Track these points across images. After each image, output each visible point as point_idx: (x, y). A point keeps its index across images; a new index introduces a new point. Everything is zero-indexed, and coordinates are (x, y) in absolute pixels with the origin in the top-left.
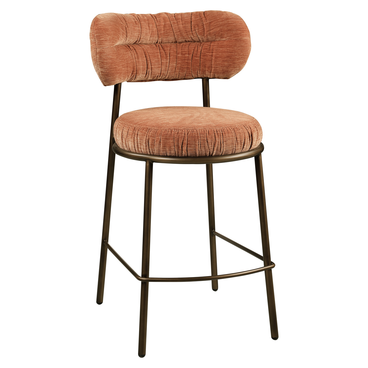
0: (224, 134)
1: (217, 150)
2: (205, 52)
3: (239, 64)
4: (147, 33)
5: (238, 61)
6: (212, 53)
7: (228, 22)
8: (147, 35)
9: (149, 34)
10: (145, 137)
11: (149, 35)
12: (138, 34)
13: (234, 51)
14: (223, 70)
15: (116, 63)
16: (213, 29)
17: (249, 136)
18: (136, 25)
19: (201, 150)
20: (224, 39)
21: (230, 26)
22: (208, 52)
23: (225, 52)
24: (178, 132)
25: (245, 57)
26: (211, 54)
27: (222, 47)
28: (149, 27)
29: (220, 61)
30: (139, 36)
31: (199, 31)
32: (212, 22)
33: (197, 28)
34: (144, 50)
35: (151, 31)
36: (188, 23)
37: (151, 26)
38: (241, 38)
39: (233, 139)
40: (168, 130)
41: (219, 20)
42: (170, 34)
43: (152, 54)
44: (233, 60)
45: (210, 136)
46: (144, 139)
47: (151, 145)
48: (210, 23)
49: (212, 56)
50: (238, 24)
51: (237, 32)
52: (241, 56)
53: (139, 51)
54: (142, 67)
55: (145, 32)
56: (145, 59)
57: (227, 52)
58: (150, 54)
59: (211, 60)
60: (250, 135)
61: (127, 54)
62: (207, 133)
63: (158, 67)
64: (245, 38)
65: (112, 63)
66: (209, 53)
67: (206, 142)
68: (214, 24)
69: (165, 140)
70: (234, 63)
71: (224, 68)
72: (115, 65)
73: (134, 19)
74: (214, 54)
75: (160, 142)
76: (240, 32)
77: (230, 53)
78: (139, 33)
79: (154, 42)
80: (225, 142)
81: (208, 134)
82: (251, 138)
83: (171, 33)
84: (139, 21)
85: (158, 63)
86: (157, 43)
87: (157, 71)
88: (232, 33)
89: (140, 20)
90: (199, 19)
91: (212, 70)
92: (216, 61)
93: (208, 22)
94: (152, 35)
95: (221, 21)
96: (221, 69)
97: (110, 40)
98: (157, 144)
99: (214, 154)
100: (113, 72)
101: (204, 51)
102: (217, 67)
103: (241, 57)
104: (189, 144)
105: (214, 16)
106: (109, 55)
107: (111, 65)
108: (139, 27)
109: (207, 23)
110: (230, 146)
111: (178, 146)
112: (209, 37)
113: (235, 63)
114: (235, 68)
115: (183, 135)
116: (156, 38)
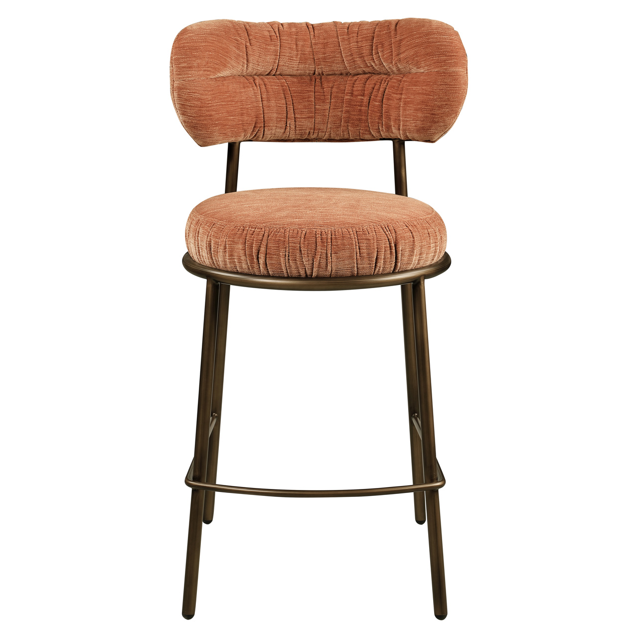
0: (334, 240)
1: (319, 267)
2: (391, 93)
3: (442, 117)
4: (292, 57)
5: (440, 112)
6: (401, 94)
7: (429, 39)
8: (293, 60)
9: (296, 58)
10: (206, 237)
11: (296, 60)
12: (274, 57)
13: (433, 92)
14: (416, 126)
15: (210, 107)
16: (404, 52)
17: (390, 247)
18: (271, 41)
19: (290, 266)
20: (422, 71)
21: (430, 46)
22: (394, 93)
23: (419, 94)
24: (254, 231)
25: (453, 103)
26: (398, 96)
27: (415, 84)
28: (297, 46)
29: (411, 110)
30: (275, 62)
31: (384, 55)
32: (404, 39)
33: (381, 50)
34: (282, 86)
35: (300, 52)
36: (366, 40)
37: (300, 43)
38: (447, 69)
39: (352, 249)
40: (239, 228)
41: (415, 35)
42: (336, 60)
43: (300, 93)
44: (430, 108)
45: (306, 243)
46: (205, 241)
47: (214, 251)
48: (401, 40)
49: (400, 99)
50: (444, 43)
51: (440, 58)
52: (444, 101)
53: (273, 87)
54: (275, 115)
55: (288, 54)
56: (283, 101)
57: (422, 94)
58: (294, 93)
59: (398, 108)
60: (393, 245)
61: (245, 92)
62: (303, 236)
63: (308, 118)
64: (453, 69)
65: (200, 107)
66: (397, 94)
67: (298, 251)
68: (406, 43)
69: (231, 244)
70: (433, 114)
71: (418, 122)
72: (208, 111)
73: (269, 31)
74: (403, 96)
75: (225, 247)
76: (446, 57)
77: (427, 95)
78: (275, 55)
79: (308, 72)
80: (336, 253)
81: (304, 238)
82: (394, 251)
83: (338, 57)
84: (278, 35)
85: (309, 110)
86: (314, 74)
87: (307, 124)
88: (433, 60)
89: (281, 33)
90: (386, 33)
91: (400, 125)
92: (405, 110)
93: (398, 39)
94: (303, 60)
95: (418, 38)
96: (414, 125)
97: (198, 67)
98: (221, 250)
99: (314, 275)
100: (205, 122)
101: (389, 91)
102: (407, 121)
103: (444, 103)
104: (269, 253)
105: (409, 29)
106: (194, 93)
107: (200, 110)
108: (275, 46)
109: (397, 41)
110: (347, 262)
111: (251, 255)
112: (399, 66)
113: (435, 114)
114: (435, 122)
115: (261, 237)
116: (311, 66)
